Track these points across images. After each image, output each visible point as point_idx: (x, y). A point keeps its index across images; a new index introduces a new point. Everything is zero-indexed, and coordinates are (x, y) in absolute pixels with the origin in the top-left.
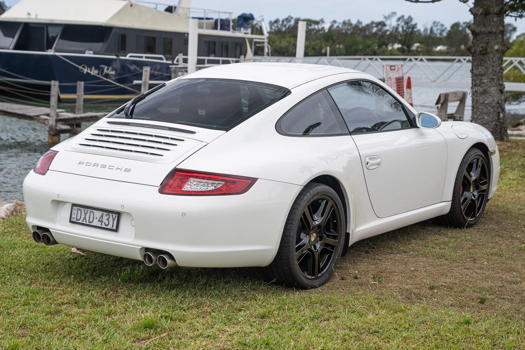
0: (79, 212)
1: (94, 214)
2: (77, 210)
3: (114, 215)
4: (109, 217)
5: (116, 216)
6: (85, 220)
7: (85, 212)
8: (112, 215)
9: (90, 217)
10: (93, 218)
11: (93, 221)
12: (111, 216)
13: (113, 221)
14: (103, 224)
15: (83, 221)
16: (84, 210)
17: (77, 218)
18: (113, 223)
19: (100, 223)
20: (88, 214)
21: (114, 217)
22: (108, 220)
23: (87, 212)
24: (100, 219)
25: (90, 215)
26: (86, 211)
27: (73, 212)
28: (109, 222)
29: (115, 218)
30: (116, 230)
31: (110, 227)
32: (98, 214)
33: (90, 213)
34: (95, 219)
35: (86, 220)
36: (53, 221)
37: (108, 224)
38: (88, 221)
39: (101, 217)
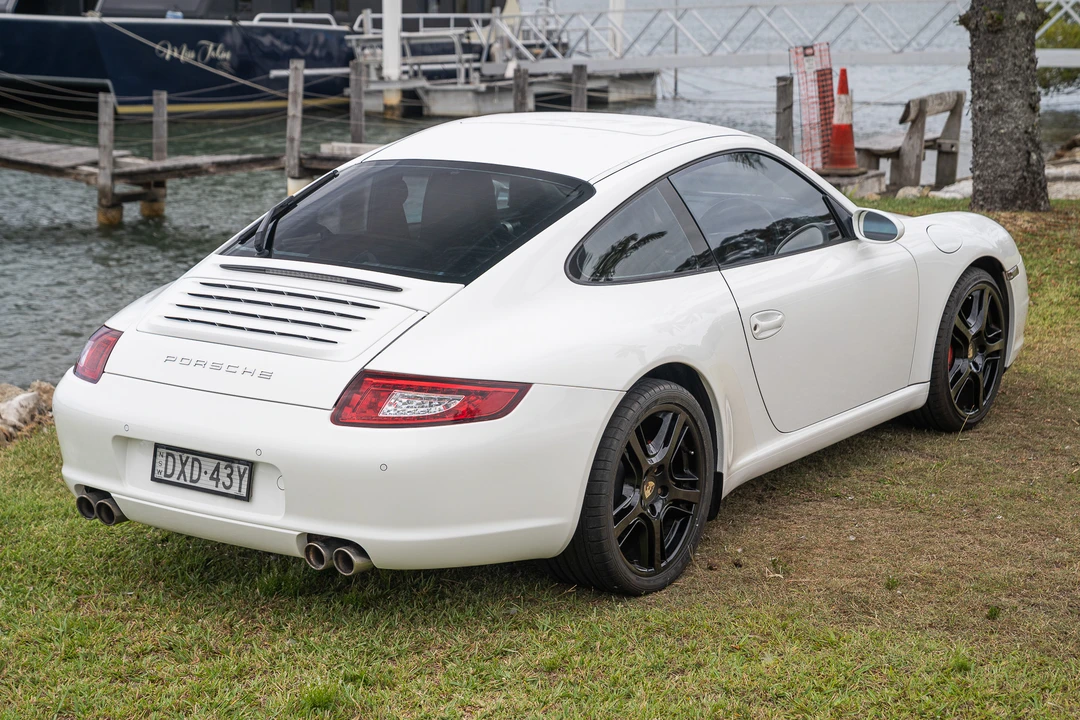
3: (242, 467)
5: (245, 469)
11: (198, 479)
12: (236, 469)
16: (181, 456)
17: (166, 472)
19: (214, 483)
23: (186, 461)
26: (184, 459)
29: (244, 473)
30: (247, 498)
31: (234, 490)
36: (118, 477)
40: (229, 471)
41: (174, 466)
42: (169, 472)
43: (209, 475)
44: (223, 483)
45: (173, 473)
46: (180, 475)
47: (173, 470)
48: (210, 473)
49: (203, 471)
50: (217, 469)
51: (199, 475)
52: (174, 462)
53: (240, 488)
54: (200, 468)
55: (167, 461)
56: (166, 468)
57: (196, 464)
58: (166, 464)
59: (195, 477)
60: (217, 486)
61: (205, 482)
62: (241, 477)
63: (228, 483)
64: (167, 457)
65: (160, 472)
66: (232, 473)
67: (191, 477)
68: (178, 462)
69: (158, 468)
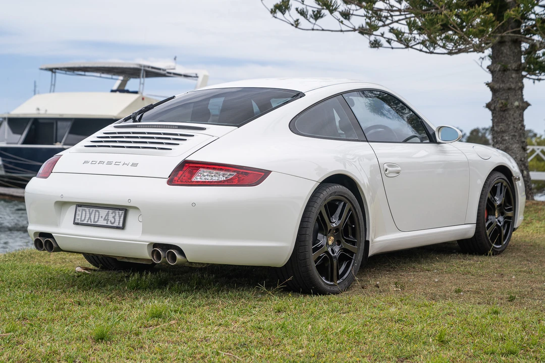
0: (84, 212)
1: (99, 213)
2: (81, 210)
4: (115, 214)
5: (122, 213)
6: (89, 221)
7: (89, 212)
8: (119, 212)
9: (95, 216)
10: (99, 217)
11: (98, 220)
12: (117, 213)
13: (120, 219)
14: (109, 222)
15: (87, 222)
16: (89, 210)
17: (81, 219)
18: (119, 221)
19: (106, 222)
20: (94, 213)
21: (120, 214)
22: (114, 217)
23: (92, 212)
24: (105, 217)
25: (95, 214)
26: (91, 211)
27: (78, 212)
28: (115, 220)
29: (122, 215)
31: (116, 225)
32: (103, 212)
33: (95, 212)
34: (100, 218)
35: (91, 220)
36: (56, 224)
37: (114, 222)
38: (92, 221)
39: (106, 215)
40: (114, 215)
41: (86, 215)
42: (83, 218)
43: (103, 218)
44: (111, 221)
45: (85, 219)
46: (88, 220)
47: (85, 217)
48: (104, 217)
49: (100, 216)
50: (108, 214)
51: (98, 218)
52: (86, 213)
53: (119, 223)
54: (99, 215)
55: (82, 213)
56: (81, 217)
57: (97, 213)
58: (82, 215)
59: (96, 220)
60: (107, 223)
61: (102, 222)
62: (120, 217)
63: (113, 221)
64: (82, 211)
65: (78, 219)
66: (115, 216)
67: (94, 220)
68: (88, 213)
69: (77, 217)
